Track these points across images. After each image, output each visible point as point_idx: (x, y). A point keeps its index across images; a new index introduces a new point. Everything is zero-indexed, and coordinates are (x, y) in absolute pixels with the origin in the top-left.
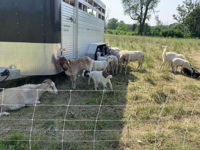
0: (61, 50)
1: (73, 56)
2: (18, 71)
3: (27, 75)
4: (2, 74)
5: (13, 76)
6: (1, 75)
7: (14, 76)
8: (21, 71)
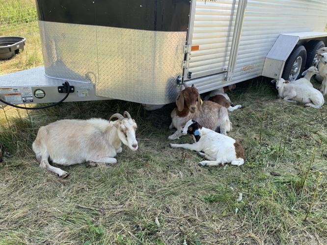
0: (185, 49)
1: (222, 63)
2: (92, 87)
3: (107, 97)
4: (60, 89)
5: (82, 95)
6: (59, 92)
7: (85, 95)
8: (97, 87)
